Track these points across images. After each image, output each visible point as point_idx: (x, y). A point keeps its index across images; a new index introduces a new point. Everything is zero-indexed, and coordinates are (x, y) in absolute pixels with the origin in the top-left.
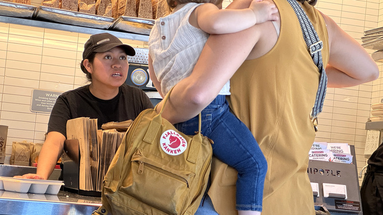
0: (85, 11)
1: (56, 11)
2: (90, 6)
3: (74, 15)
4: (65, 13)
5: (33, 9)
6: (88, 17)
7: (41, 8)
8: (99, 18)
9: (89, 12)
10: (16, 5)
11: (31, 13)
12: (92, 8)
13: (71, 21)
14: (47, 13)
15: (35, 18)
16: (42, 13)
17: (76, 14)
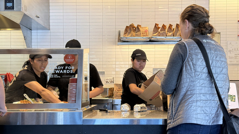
0: (169, 36)
1: (158, 37)
2: (171, 33)
3: (165, 38)
4: (161, 38)
5: (149, 38)
6: (170, 38)
7: (152, 37)
8: (175, 38)
9: (171, 36)
10: (142, 38)
11: (148, 40)
12: (171, 34)
13: (164, 40)
14: (154, 39)
15: (151, 41)
16: (152, 39)
17: (165, 37)
